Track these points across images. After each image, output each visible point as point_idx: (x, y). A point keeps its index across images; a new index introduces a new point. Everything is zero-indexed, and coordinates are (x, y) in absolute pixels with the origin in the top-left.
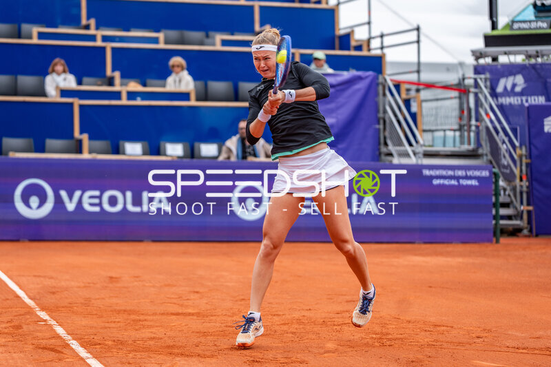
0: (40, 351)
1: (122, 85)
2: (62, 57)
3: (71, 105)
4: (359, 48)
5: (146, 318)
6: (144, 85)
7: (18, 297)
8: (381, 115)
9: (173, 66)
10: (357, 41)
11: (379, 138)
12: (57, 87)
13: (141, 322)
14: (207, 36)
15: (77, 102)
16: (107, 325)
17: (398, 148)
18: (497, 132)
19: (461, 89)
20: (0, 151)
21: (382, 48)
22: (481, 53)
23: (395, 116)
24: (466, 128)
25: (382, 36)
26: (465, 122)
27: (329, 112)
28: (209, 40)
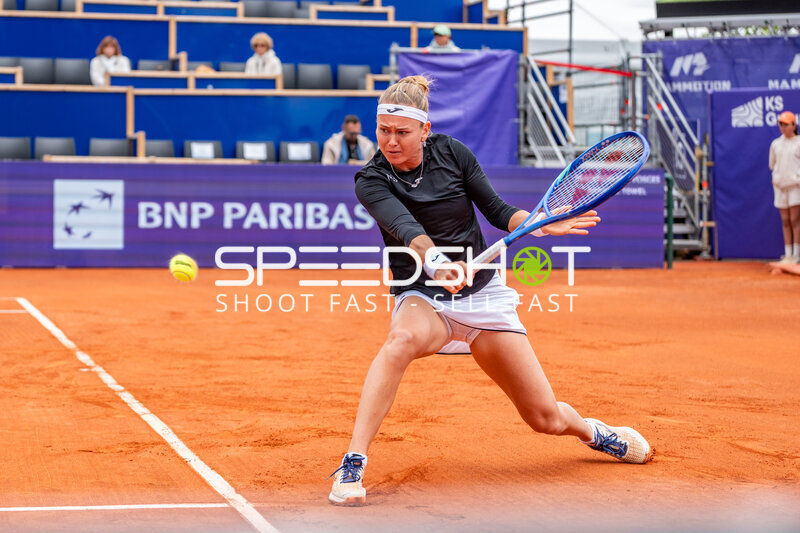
0: (82, 404)
1: (189, 69)
2: (115, 35)
3: (123, 95)
4: (494, 20)
5: (219, 363)
6: (218, 69)
7: (53, 337)
8: (521, 106)
9: (256, 46)
10: (491, 11)
11: (518, 137)
12: (106, 73)
13: (212, 369)
14: (299, 6)
15: (131, 92)
16: (168, 372)
17: (543, 148)
18: (671, 127)
19: (624, 72)
20: (32, 154)
21: (523, 20)
22: (651, 26)
23: (540, 107)
24: (630, 122)
25: (523, 5)
26: (629, 114)
27: (455, 103)
28: (302, 12)
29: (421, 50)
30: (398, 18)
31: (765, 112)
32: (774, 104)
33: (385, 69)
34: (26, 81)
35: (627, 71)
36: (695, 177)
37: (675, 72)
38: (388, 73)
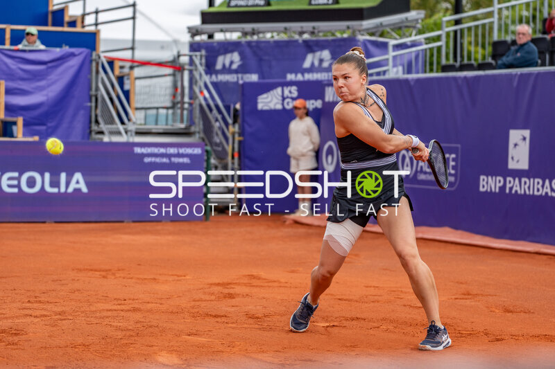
4: (72, 24)
8: (93, 92)
10: (71, 17)
11: (90, 116)
17: (110, 126)
18: (211, 110)
19: (176, 66)
21: (96, 24)
22: (197, 31)
23: (108, 93)
24: (179, 105)
25: (97, 12)
26: (179, 98)
27: (41, 89)
29: (13, 48)
31: (284, 99)
32: (290, 92)
35: (178, 66)
36: (229, 149)
37: (219, 66)
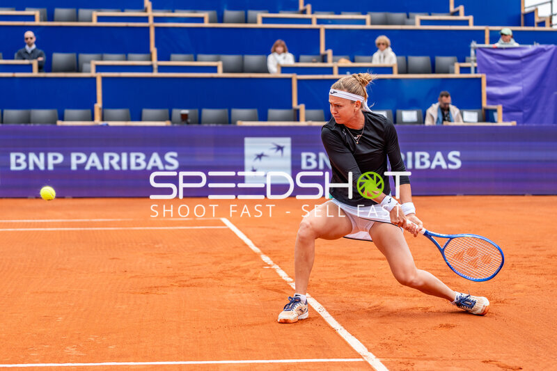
0: (266, 291)
1: (334, 61)
2: (282, 39)
3: (290, 80)
4: (542, 24)
5: (356, 262)
6: (353, 61)
7: (246, 245)
9: (379, 44)
10: (540, 18)
12: (278, 65)
13: (352, 267)
14: (408, 17)
15: (295, 77)
16: (322, 269)
20: (229, 120)
27: (516, 81)
28: (410, 21)
29: (492, 46)
30: (475, 24)
33: (467, 58)
34: (225, 71)
38: (470, 62)
